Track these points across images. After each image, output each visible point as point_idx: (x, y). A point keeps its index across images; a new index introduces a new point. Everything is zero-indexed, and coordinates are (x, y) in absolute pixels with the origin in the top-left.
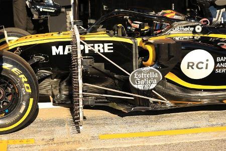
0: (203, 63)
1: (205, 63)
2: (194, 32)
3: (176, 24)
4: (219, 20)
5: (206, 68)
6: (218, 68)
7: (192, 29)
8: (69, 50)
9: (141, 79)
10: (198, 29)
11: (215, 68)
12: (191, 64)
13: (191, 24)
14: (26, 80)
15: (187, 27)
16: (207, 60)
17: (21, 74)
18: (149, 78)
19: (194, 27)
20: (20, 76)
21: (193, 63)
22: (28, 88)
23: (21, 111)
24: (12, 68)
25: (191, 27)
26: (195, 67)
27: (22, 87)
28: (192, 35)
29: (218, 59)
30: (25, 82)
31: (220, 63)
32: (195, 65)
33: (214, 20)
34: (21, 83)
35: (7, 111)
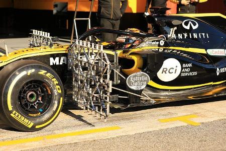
0: (173, 69)
1: (175, 68)
2: (159, 45)
3: (146, 39)
4: (173, 36)
5: (175, 73)
6: (183, 72)
7: (157, 43)
8: (64, 61)
9: (136, 81)
10: (162, 43)
11: (181, 72)
12: (165, 70)
13: (157, 39)
14: (57, 83)
15: (154, 41)
16: (176, 67)
17: (53, 78)
18: (141, 81)
19: (159, 41)
20: (53, 80)
21: (166, 69)
22: (59, 89)
23: (54, 109)
24: (46, 73)
25: (157, 41)
26: (167, 72)
27: (54, 89)
28: (158, 47)
29: (184, 66)
30: (57, 84)
31: (185, 68)
32: (168, 70)
33: (169, 36)
34: (54, 85)
35: (41, 110)
